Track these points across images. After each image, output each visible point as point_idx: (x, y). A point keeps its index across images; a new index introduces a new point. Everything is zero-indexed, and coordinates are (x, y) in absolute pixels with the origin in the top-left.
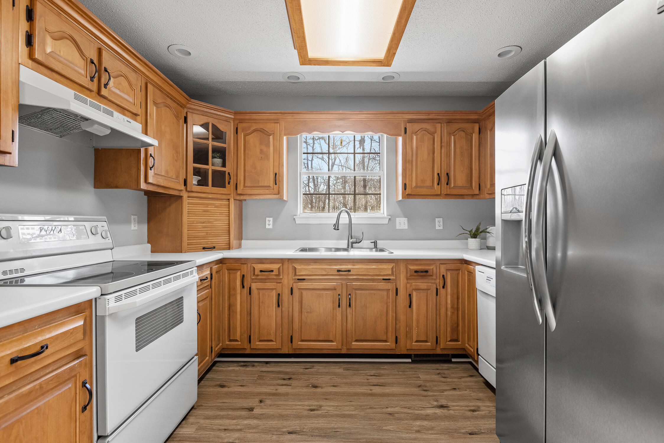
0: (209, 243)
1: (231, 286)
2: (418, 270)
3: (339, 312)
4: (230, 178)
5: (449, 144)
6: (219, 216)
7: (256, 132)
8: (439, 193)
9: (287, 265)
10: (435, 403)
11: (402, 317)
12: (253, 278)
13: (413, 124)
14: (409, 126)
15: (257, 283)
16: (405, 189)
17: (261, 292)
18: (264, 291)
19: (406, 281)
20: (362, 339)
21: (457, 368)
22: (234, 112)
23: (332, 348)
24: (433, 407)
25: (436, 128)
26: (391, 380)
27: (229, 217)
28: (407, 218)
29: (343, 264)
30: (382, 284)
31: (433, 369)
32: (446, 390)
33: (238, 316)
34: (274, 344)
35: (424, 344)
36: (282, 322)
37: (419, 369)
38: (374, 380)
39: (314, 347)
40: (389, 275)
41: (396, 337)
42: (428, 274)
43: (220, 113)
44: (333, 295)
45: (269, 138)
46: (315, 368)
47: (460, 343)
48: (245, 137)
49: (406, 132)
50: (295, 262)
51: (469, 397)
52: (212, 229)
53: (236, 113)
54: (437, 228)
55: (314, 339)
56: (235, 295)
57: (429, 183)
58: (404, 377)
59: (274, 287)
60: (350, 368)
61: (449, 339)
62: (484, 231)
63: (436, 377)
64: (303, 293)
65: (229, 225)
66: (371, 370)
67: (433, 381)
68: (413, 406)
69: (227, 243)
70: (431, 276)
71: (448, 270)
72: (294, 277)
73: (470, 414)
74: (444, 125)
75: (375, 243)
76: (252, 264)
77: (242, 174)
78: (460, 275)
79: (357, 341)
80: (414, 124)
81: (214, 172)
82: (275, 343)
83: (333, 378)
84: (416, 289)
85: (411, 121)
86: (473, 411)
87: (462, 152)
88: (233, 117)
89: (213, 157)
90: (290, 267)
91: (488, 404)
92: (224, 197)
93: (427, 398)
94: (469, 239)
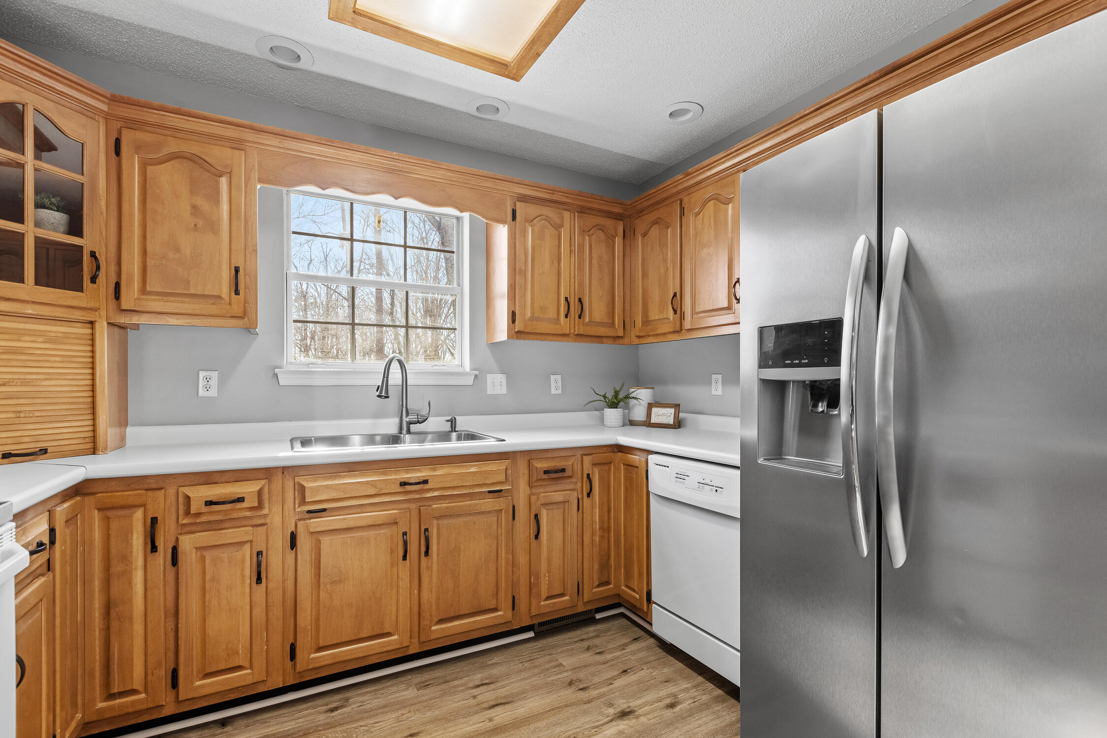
0: (26, 439)
1: (113, 551)
2: (549, 469)
3: (404, 571)
4: (98, 268)
5: (582, 249)
6: (60, 365)
7: (179, 160)
8: (568, 332)
9: (281, 481)
10: (611, 711)
11: (522, 559)
12: (185, 522)
13: (526, 204)
14: (520, 206)
15: (197, 534)
16: (514, 321)
17: (208, 555)
18: (216, 552)
19: (529, 490)
20: (452, 615)
21: (609, 630)
22: (109, 96)
23: (389, 648)
24: (611, 721)
25: (562, 218)
26: (518, 684)
27: (93, 368)
28: (505, 375)
29: (412, 470)
30: (488, 502)
31: (576, 642)
32: (613, 678)
33: (138, 628)
34: (246, 674)
35: (559, 601)
36: (267, 616)
37: (553, 647)
38: (487, 695)
39: (348, 658)
40: (501, 483)
41: (514, 597)
42: (566, 474)
43: (63, 86)
44: (392, 536)
45: (218, 183)
46: (354, 703)
47: (611, 586)
48: (145, 168)
49: (514, 218)
50: (301, 473)
51: (653, 681)
52: (38, 401)
53: (114, 100)
54: (553, 391)
55: (348, 639)
56: (127, 574)
57: (551, 314)
58: (536, 671)
59: (246, 538)
60: (429, 680)
61: (596, 583)
62: (627, 397)
63: (587, 657)
64: (322, 542)
65: (93, 391)
66: (473, 675)
67: (586, 666)
68: (578, 730)
69: (85, 438)
70: (570, 477)
71: (595, 464)
72: (299, 506)
73: (669, 713)
74: (575, 216)
75: (453, 422)
76: (181, 489)
77: (137, 259)
78: (612, 472)
79: (441, 621)
80: (530, 205)
81: (40, 243)
82: (249, 671)
83: (403, 715)
84: (545, 505)
85: (523, 199)
86: (672, 706)
87: (600, 265)
88: (104, 108)
89: (39, 205)
90: (289, 484)
91: (685, 685)
92: (77, 315)
93: (593, 703)
94: (605, 409)
